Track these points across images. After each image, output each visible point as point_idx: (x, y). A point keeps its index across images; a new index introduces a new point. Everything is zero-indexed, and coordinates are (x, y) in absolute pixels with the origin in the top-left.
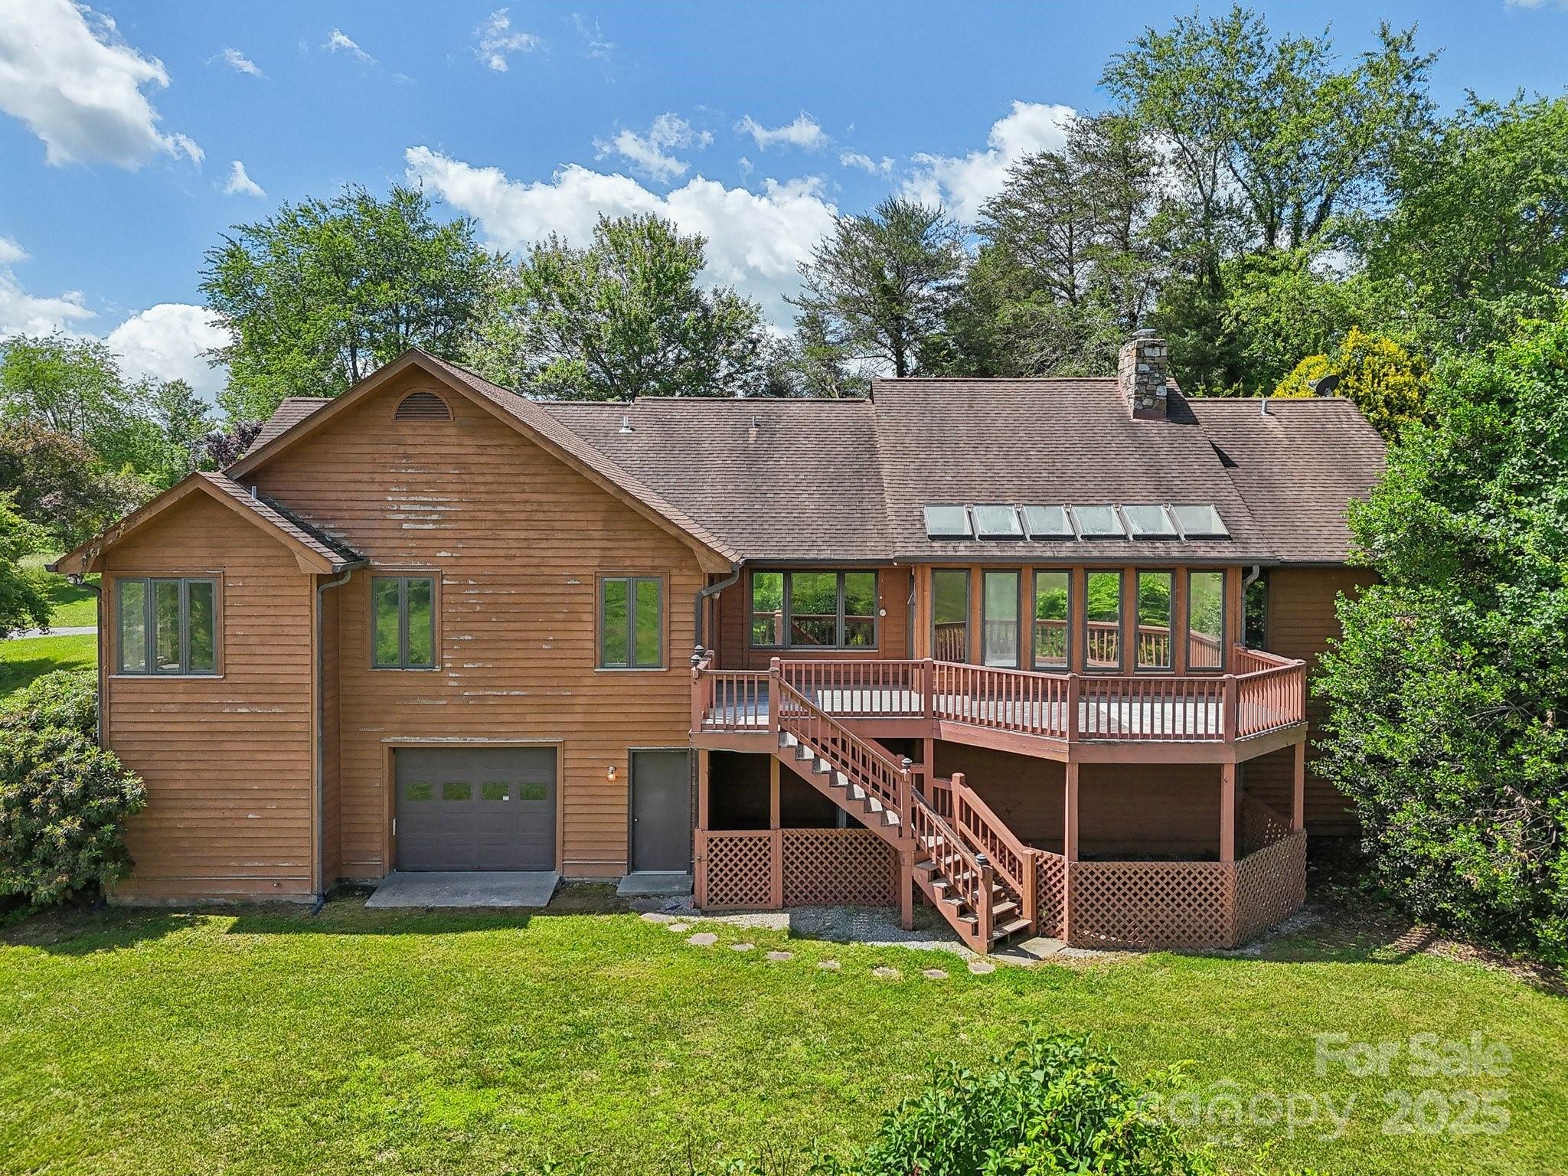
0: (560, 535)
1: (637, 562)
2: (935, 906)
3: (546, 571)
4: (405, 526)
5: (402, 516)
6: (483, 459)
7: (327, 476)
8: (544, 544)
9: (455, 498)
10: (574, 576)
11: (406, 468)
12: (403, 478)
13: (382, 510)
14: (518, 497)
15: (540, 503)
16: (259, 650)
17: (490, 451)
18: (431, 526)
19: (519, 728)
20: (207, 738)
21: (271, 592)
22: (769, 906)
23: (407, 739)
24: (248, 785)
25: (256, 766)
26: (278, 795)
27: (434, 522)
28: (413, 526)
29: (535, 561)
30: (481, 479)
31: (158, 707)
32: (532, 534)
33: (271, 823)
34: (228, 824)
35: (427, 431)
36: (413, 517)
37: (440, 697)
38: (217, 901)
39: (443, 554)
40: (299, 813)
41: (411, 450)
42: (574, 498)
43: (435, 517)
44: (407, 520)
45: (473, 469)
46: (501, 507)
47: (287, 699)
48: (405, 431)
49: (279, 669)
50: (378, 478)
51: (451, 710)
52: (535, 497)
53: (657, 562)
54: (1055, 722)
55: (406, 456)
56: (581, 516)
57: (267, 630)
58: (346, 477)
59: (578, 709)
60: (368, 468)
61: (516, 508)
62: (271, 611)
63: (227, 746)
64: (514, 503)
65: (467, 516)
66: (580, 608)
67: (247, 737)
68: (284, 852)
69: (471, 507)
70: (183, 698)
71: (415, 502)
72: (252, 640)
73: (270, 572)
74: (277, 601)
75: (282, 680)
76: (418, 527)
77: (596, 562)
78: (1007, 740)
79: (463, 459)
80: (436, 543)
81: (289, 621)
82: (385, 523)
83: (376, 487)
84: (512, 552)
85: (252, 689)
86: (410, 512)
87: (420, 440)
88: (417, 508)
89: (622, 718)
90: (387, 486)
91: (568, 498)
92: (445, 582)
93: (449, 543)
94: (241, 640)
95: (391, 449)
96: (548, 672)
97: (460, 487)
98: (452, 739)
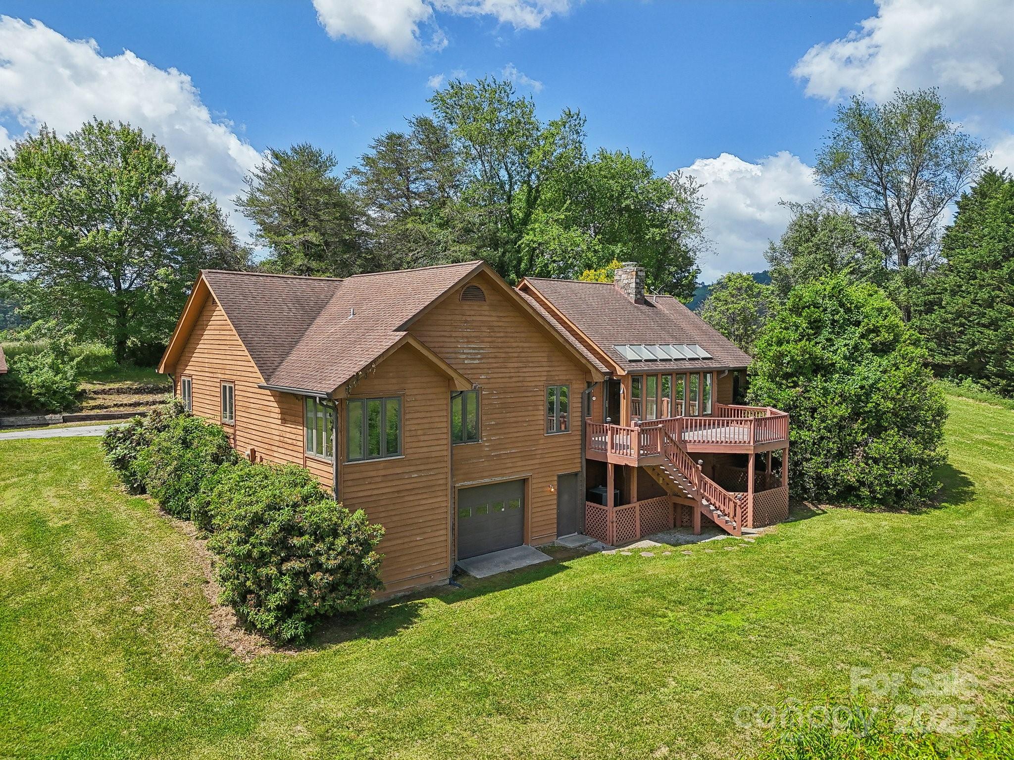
0: (531, 365)
1: (561, 378)
2: (714, 522)
3: (526, 384)
4: (466, 362)
5: (464, 356)
6: (500, 324)
7: (428, 333)
8: (525, 370)
9: (488, 345)
10: (536, 386)
11: (466, 329)
12: (465, 334)
13: (455, 353)
14: (515, 345)
15: (523, 347)
16: (423, 438)
17: (504, 319)
18: (477, 361)
19: (515, 470)
20: (396, 495)
21: (429, 403)
22: (636, 538)
23: (466, 483)
24: (416, 520)
25: (421, 508)
26: (431, 523)
27: (479, 359)
28: (470, 362)
29: (521, 379)
30: (498, 335)
31: (369, 480)
32: (520, 365)
33: (428, 541)
34: (406, 546)
35: (476, 308)
36: (469, 356)
37: (481, 457)
38: (400, 594)
39: (483, 377)
40: (442, 532)
41: (469, 319)
42: (536, 345)
43: (479, 356)
44: (467, 358)
45: (496, 329)
46: (507, 350)
47: (435, 466)
48: (466, 307)
49: (432, 449)
50: (454, 334)
51: (486, 464)
52: (521, 344)
53: (568, 377)
54: (741, 437)
55: (466, 321)
56: (538, 354)
57: (427, 426)
58: (439, 334)
59: (538, 456)
60: (448, 328)
61: (513, 350)
62: (428, 415)
63: (407, 498)
64: (513, 348)
65: (493, 355)
66: (538, 403)
67: (417, 491)
68: (435, 557)
69: (495, 350)
70: (383, 473)
71: (470, 348)
72: (419, 432)
73: (429, 391)
74: (432, 408)
75: (434, 454)
76: (472, 362)
77: (545, 378)
78: (723, 448)
79: (491, 324)
80: (480, 371)
81: (437, 420)
82: (457, 360)
83: (453, 340)
84: (512, 375)
85: (418, 462)
86: (468, 354)
87: (473, 313)
88: (471, 351)
89: (554, 459)
90: (458, 339)
91: (533, 345)
92: (484, 393)
93: (486, 371)
94: (414, 433)
95: (458, 317)
96: (526, 438)
97: (490, 339)
98: (487, 480)
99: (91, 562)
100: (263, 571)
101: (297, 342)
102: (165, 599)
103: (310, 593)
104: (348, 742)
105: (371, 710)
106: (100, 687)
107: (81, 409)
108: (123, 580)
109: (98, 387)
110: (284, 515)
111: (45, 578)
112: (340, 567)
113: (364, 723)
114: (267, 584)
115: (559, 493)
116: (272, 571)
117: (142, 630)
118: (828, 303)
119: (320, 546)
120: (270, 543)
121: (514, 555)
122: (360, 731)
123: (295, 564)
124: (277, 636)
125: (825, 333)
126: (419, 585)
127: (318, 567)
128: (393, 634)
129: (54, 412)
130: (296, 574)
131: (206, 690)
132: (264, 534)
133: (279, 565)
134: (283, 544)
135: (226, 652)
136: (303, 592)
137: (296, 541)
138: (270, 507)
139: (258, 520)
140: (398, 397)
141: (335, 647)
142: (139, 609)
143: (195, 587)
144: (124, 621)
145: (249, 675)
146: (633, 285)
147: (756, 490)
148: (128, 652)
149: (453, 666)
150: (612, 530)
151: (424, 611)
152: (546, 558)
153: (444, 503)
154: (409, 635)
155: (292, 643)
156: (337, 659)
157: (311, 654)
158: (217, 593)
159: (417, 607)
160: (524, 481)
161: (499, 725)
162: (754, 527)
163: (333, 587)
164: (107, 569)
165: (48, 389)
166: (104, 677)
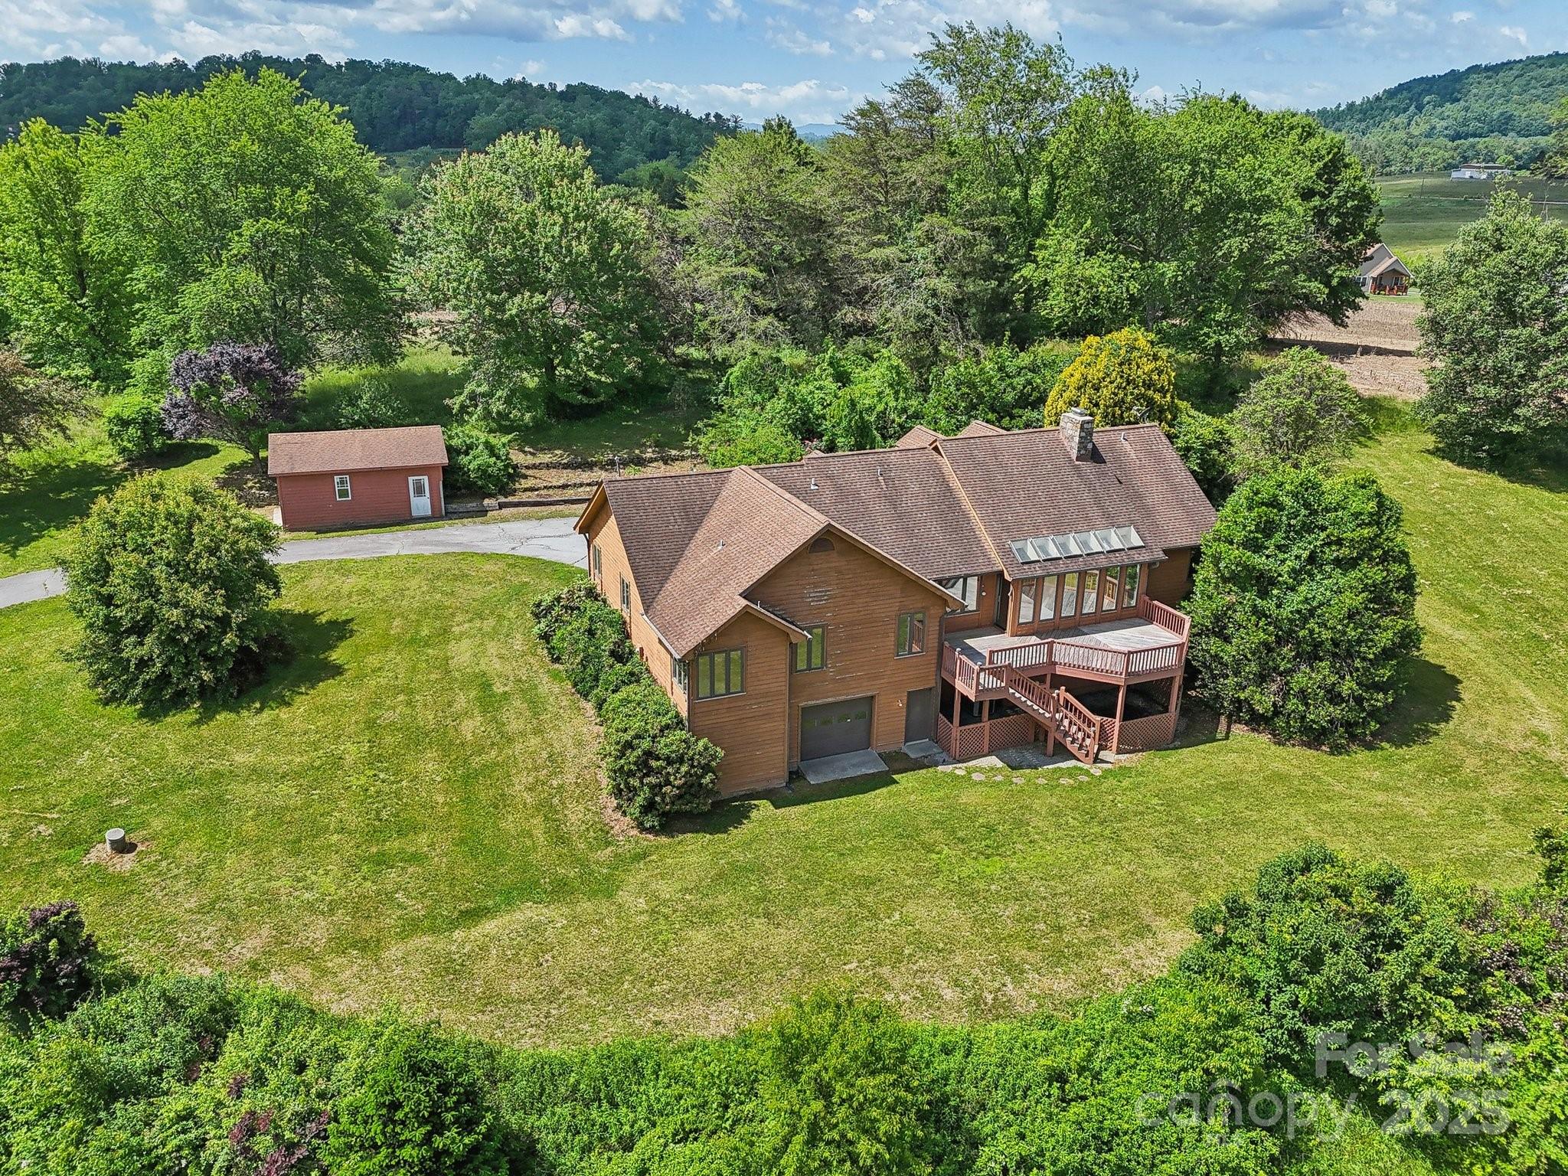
19: (864, 688)
20: (738, 722)
22: (983, 754)
23: (808, 703)
24: (756, 740)
25: (761, 731)
26: (769, 742)
33: (765, 755)
34: (747, 759)
47: (774, 698)
63: (748, 726)
67: (757, 718)
68: (771, 766)
85: (759, 696)
98: (831, 699)
99: (523, 734)
100: (631, 781)
101: (676, 563)
102: (570, 778)
103: (663, 800)
104: (666, 917)
105: (688, 897)
106: (529, 843)
107: (513, 492)
108: (545, 755)
109: (530, 460)
110: (646, 744)
111: (493, 744)
112: (685, 783)
113: (680, 907)
114: (634, 791)
115: (909, 706)
116: (637, 784)
117: (556, 801)
118: (1288, 501)
119: (670, 770)
120: (635, 763)
121: (854, 761)
122: (675, 911)
123: (652, 780)
124: (642, 823)
125: (1278, 537)
126: (759, 787)
127: (668, 783)
128: (725, 832)
129: (490, 496)
130: (652, 787)
131: (594, 856)
132: (633, 756)
133: (641, 779)
134: (646, 764)
135: (607, 828)
136: (658, 799)
137: (654, 764)
138: (638, 736)
139: (629, 745)
140: (743, 649)
141: (681, 837)
142: (555, 783)
143: (592, 769)
144: (543, 791)
145: (620, 851)
146: (1077, 439)
147: (1126, 717)
148: (546, 818)
149: (753, 871)
150: (956, 747)
151: (754, 814)
152: (884, 768)
153: (780, 727)
154: (738, 834)
155: (651, 830)
156: (679, 848)
157: (664, 840)
158: (605, 781)
159: (751, 808)
160: (872, 697)
161: (759, 924)
162: (1119, 752)
163: (680, 797)
164: (534, 741)
165: (485, 472)
166: (531, 836)
